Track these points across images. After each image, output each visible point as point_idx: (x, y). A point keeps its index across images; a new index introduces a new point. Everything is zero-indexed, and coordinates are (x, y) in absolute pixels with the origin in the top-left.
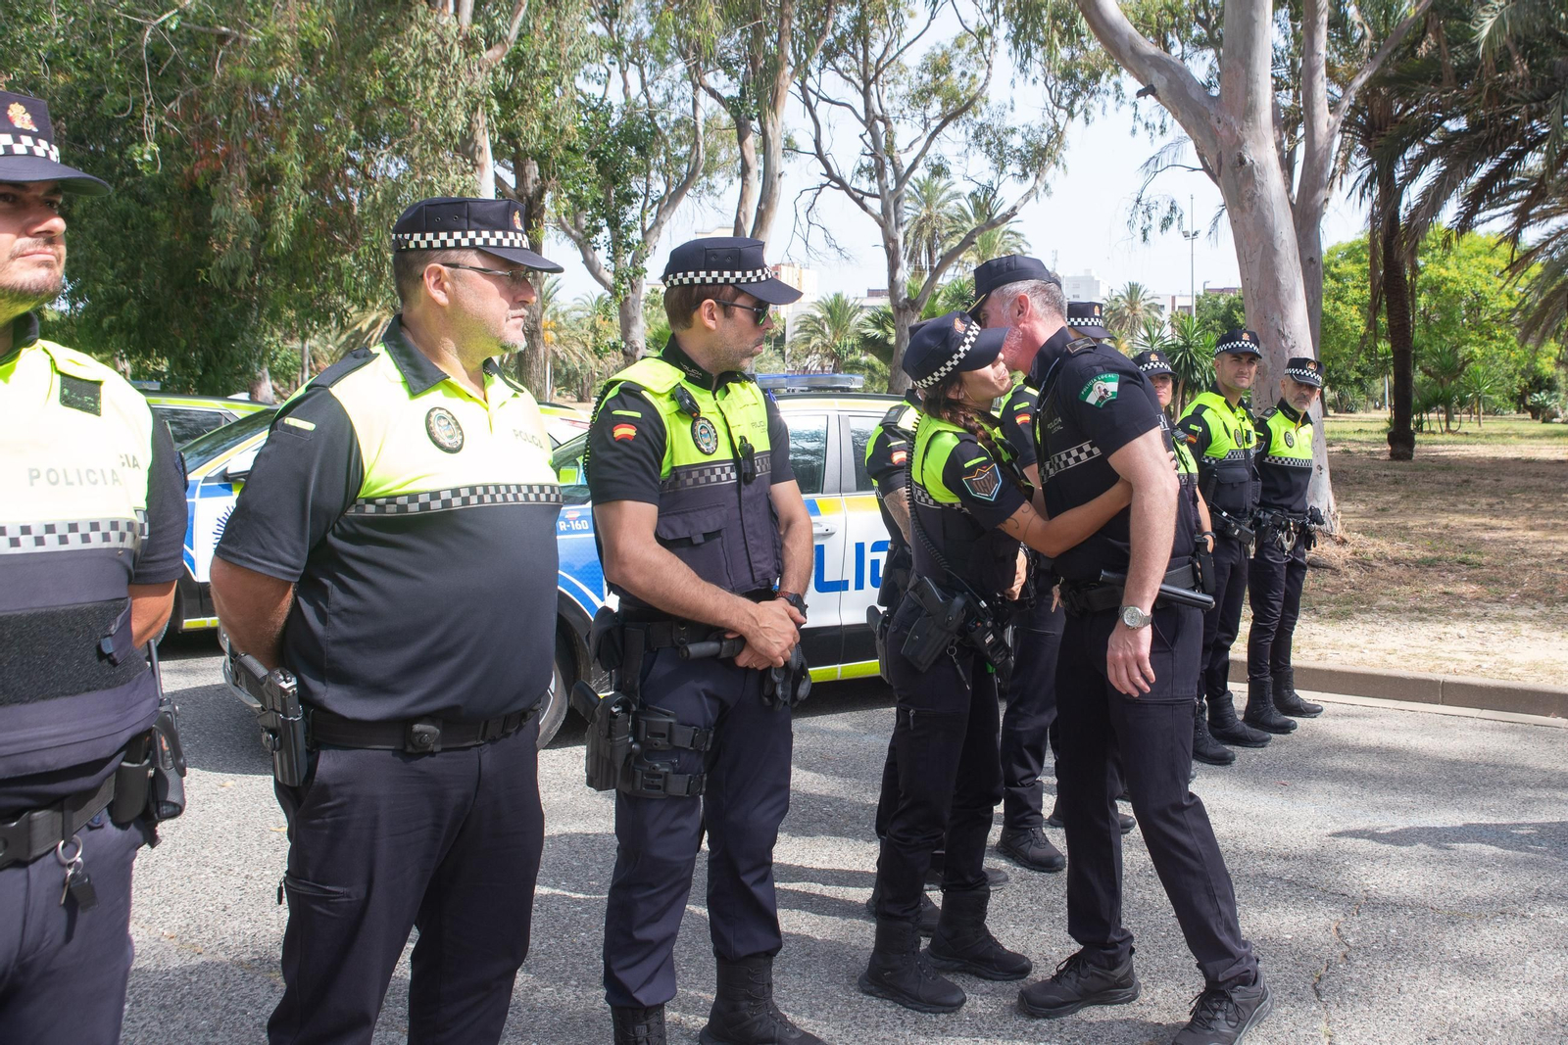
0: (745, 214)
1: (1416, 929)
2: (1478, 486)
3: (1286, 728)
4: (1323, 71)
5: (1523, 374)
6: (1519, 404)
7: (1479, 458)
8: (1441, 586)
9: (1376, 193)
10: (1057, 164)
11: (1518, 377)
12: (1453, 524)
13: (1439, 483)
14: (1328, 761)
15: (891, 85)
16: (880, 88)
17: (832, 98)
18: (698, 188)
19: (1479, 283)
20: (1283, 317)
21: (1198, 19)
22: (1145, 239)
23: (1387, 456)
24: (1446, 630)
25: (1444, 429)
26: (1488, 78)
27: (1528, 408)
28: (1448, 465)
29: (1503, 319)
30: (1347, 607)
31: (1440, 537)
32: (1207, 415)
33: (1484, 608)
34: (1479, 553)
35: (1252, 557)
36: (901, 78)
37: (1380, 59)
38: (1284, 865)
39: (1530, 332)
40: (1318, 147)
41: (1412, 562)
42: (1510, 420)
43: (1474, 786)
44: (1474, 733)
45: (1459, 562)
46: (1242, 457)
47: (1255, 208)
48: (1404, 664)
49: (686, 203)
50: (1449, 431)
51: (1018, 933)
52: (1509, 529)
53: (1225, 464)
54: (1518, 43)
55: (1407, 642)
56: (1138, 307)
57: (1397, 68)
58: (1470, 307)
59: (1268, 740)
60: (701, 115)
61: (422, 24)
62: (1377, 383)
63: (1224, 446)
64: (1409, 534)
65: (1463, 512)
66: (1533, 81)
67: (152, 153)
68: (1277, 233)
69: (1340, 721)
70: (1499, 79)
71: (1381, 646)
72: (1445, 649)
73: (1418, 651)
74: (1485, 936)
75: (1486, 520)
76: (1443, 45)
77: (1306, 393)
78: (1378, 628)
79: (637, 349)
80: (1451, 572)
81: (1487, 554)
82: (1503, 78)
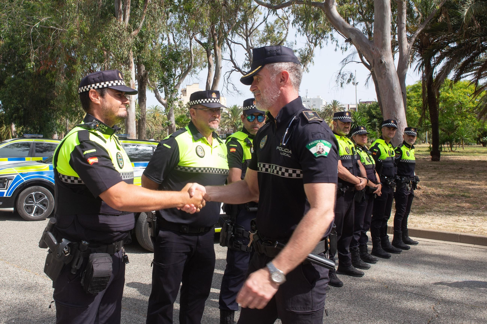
0: (209, 80)
1: (460, 310)
2: (465, 170)
3: (407, 248)
4: (405, 29)
5: (479, 130)
6: (478, 141)
7: (465, 160)
8: (456, 204)
9: (424, 69)
10: (311, 61)
11: (477, 132)
12: (458, 183)
13: (451, 169)
14: (422, 259)
15: (254, 37)
16: (251, 38)
17: (236, 42)
18: (191, 72)
19: (461, 98)
20: (397, 113)
21: (359, 12)
22: (342, 86)
23: (430, 160)
24: (459, 218)
25: (450, 150)
26: (465, 29)
27: (481, 143)
28: (453, 163)
29: (471, 111)
30: (423, 211)
31: (454, 187)
32: (379, 146)
33: (473, 211)
34: (469, 193)
35: (395, 191)
36: (257, 34)
37: (425, 24)
38: (412, 289)
39: (482, 115)
40: (404, 54)
41: (444, 195)
42: (474, 147)
43: (475, 268)
44: (472, 252)
45: (462, 196)
46: (391, 159)
47: (386, 77)
48: (445, 229)
49: (188, 77)
50: (452, 151)
51: (330, 304)
52: (479, 185)
53: (385, 161)
54: (476, 17)
55: (445, 222)
56: (336, 108)
57: (431, 26)
58: (458, 107)
59: (401, 251)
60: (192, 47)
61: (114, 24)
62: (423, 134)
63: (385, 156)
64: (442, 186)
65: (461, 179)
66: (482, 29)
67: (33, 65)
68: (394, 85)
69: (425, 247)
70: (469, 29)
71: (436, 223)
72: (459, 224)
73: (450, 225)
74: (485, 313)
75: (470, 182)
76: (448, 18)
77: (412, 138)
78: (434, 217)
79: (172, 124)
80: (459, 199)
81: (472, 193)
82: (470, 28)
